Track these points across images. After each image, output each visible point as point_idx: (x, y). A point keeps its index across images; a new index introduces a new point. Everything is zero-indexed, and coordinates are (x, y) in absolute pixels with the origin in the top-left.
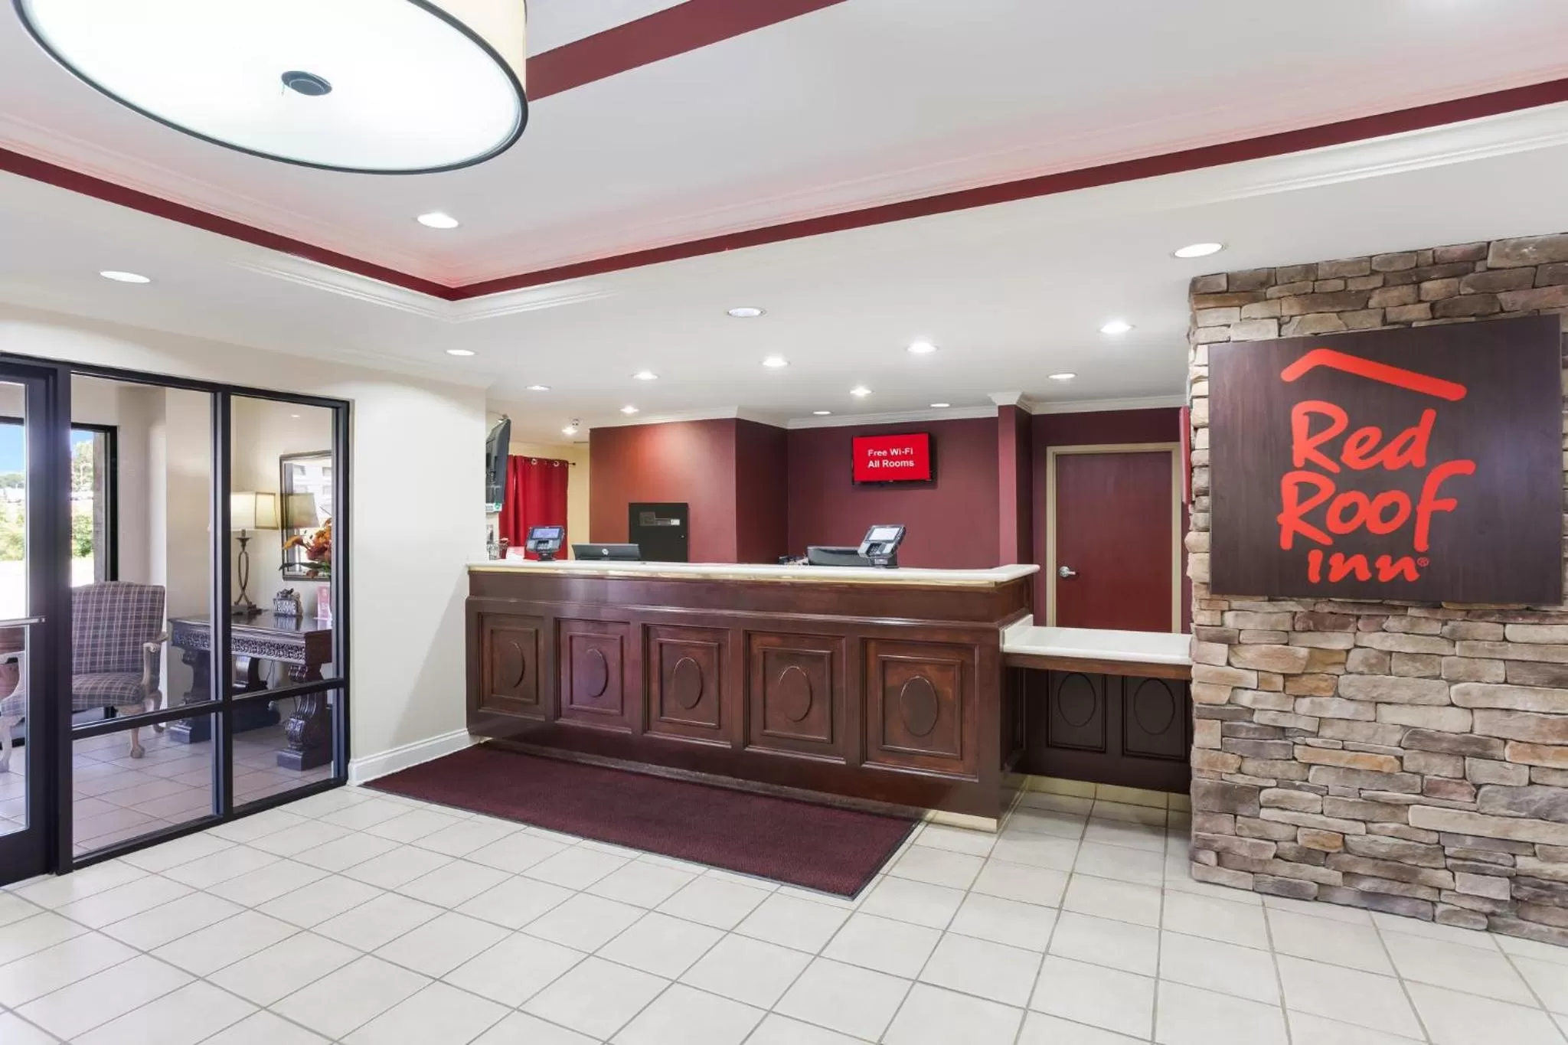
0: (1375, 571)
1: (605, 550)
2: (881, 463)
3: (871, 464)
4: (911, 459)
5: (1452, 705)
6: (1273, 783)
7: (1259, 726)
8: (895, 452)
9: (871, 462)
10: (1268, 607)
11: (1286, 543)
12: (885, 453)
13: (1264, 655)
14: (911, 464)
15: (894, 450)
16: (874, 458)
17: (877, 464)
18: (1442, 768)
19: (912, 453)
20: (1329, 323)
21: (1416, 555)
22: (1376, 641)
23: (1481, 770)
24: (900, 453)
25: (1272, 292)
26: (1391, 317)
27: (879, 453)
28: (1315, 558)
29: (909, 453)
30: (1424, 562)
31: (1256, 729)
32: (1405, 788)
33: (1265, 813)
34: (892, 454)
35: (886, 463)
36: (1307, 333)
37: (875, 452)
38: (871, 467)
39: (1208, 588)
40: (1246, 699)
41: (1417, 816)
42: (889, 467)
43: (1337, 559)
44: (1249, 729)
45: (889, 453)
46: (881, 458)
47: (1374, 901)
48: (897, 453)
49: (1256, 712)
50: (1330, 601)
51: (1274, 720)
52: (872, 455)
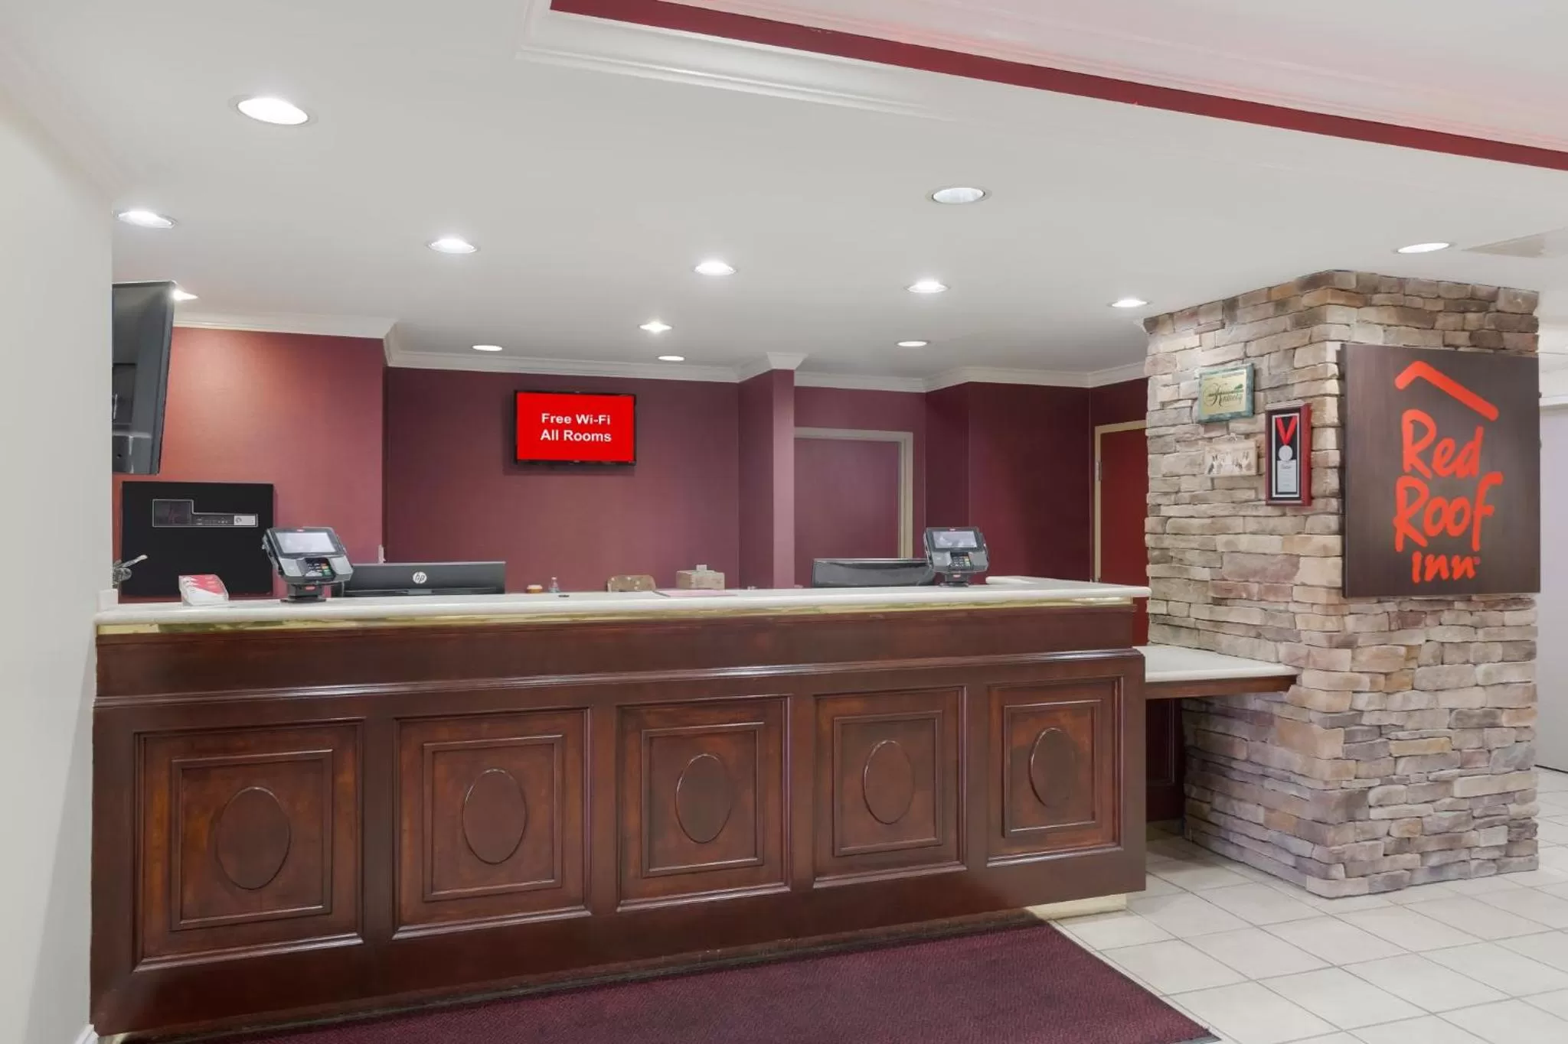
0: (1451, 569)
1: (421, 574)
2: (561, 435)
3: (545, 435)
4: (608, 432)
5: (1477, 685)
6: (1378, 782)
7: (1371, 728)
8: (582, 419)
9: (546, 431)
10: (1377, 608)
11: (1399, 547)
12: (568, 420)
13: (1377, 657)
14: (608, 438)
15: (583, 416)
16: (550, 426)
17: (555, 435)
18: (1471, 741)
19: (609, 422)
20: (1411, 337)
21: (1473, 554)
22: (1439, 634)
23: (1492, 736)
24: (591, 422)
25: (1377, 298)
26: (1448, 341)
27: (559, 420)
28: (1417, 558)
29: (604, 423)
30: (1478, 561)
31: (1369, 731)
32: (1451, 766)
33: (1374, 813)
34: (579, 421)
35: (568, 435)
36: (1401, 345)
37: (552, 418)
38: (546, 439)
39: (1338, 594)
40: (1361, 702)
41: (1458, 789)
42: (574, 441)
43: (1430, 558)
44: (1363, 732)
45: (574, 420)
46: (562, 427)
47: (1438, 874)
48: (586, 422)
49: (1365, 714)
50: (1412, 600)
51: (1379, 720)
52: (548, 421)
